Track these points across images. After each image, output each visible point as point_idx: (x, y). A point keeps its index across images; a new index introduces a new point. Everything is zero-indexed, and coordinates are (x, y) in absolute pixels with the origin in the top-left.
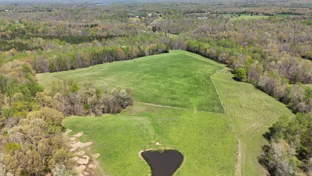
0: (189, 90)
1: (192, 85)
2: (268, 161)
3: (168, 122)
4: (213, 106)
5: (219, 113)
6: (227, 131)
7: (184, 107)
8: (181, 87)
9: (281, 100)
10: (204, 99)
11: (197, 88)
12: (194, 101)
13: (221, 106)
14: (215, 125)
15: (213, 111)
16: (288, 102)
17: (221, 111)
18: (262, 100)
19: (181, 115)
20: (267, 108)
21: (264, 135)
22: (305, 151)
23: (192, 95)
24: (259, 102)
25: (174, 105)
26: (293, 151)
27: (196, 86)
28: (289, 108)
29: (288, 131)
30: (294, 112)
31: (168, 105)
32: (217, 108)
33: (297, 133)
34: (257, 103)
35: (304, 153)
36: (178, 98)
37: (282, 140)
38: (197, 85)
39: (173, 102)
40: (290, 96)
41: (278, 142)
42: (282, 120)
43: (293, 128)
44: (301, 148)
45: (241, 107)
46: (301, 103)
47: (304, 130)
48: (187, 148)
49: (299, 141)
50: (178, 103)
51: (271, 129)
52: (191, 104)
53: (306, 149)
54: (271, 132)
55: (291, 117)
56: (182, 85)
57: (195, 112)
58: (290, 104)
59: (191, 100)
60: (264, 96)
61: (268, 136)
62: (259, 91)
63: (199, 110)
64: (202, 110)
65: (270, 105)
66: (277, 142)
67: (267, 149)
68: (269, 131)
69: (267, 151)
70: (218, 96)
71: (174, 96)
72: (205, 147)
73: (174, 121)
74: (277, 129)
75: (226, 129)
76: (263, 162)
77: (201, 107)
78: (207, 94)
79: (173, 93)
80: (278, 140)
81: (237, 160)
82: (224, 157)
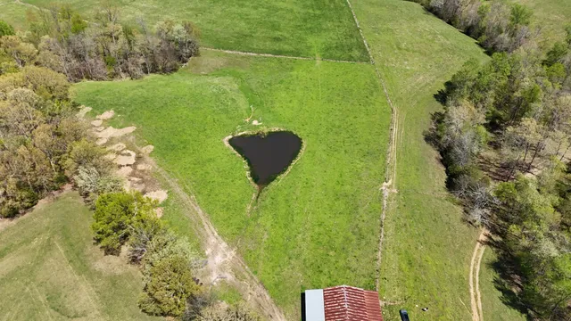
0: (305, 20)
1: (311, 11)
2: (439, 138)
3: (270, 84)
4: (350, 50)
5: (361, 61)
6: (375, 94)
7: (298, 54)
8: (289, 16)
9: (468, 31)
10: (334, 37)
11: (319, 17)
12: (315, 42)
13: (365, 50)
14: (353, 85)
15: (350, 59)
16: (480, 35)
17: (365, 57)
18: (435, 34)
19: (292, 69)
20: (444, 49)
21: (436, 96)
22: (499, 117)
23: (311, 31)
24: (430, 37)
25: (279, 53)
26: (482, 119)
27: (318, 12)
28: (481, 45)
29: (477, 86)
30: (489, 53)
31: (267, 53)
32: (356, 53)
33: (489, 89)
34: (427, 39)
35: (497, 121)
36: (285, 38)
37: (465, 102)
38: (320, 9)
39: (277, 46)
40: (483, 24)
41: (459, 105)
42: (468, 68)
43: (485, 80)
44: (493, 112)
45: (400, 49)
46: (502, 36)
47: (503, 82)
48: (306, 127)
49: (492, 100)
50: (286, 47)
51: (448, 84)
52: (309, 48)
53: (501, 113)
54: (448, 89)
55: (484, 60)
56: (292, 11)
57: (319, 62)
58: (484, 37)
59: (311, 40)
60: (440, 26)
61: (442, 97)
62: (431, 17)
63: (324, 58)
64: (331, 57)
65: (448, 42)
66: (457, 105)
67: (439, 119)
68: (444, 88)
69: (439, 121)
70: (358, 29)
71: (277, 34)
72: (337, 123)
73: (281, 82)
74: (460, 82)
75: (373, 89)
76: (431, 139)
77: (329, 53)
78: (338, 26)
79: (275, 27)
80: (460, 102)
81: (390, 140)
82: (370, 137)
